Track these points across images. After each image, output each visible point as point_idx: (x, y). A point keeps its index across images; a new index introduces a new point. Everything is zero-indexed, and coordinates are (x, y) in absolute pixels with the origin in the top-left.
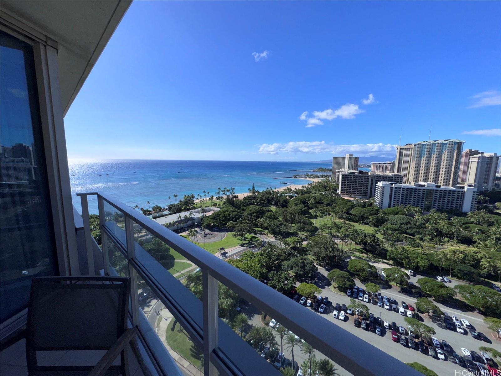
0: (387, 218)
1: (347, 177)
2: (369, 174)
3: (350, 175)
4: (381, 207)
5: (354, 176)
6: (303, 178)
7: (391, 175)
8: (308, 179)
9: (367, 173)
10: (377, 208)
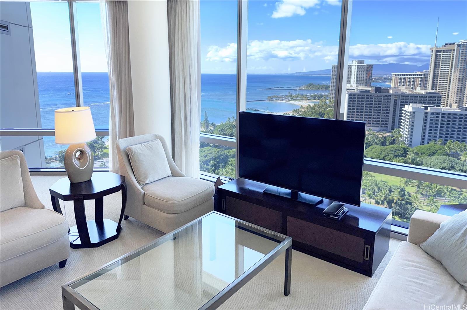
0: (419, 161)
1: (357, 97)
2: (391, 92)
3: (362, 94)
4: (410, 145)
5: (367, 95)
6: (284, 102)
7: (423, 93)
8: (292, 102)
9: (387, 90)
10: (404, 146)
